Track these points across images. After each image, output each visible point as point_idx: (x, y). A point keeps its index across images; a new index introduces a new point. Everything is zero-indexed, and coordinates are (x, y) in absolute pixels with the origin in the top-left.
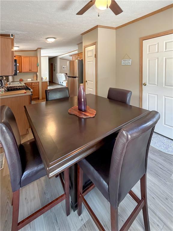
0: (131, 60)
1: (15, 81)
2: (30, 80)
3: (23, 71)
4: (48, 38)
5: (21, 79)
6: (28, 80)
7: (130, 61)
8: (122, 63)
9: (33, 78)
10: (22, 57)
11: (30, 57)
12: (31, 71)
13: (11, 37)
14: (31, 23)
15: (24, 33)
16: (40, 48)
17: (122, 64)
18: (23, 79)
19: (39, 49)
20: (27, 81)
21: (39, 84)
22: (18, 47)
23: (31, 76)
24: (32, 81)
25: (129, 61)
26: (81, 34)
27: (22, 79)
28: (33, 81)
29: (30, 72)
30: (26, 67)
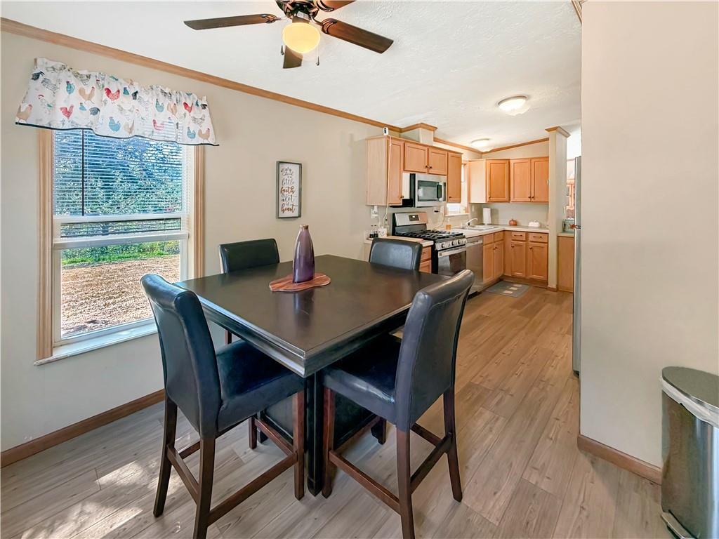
2: (536, 225)
3: (513, 199)
4: (499, 104)
5: (513, 220)
6: (531, 224)
10: (511, 162)
11: (530, 159)
12: (533, 200)
18: (519, 221)
20: (528, 227)
21: (548, 241)
22: (488, 139)
24: (540, 227)
27: (515, 222)
28: (545, 228)
29: (532, 202)
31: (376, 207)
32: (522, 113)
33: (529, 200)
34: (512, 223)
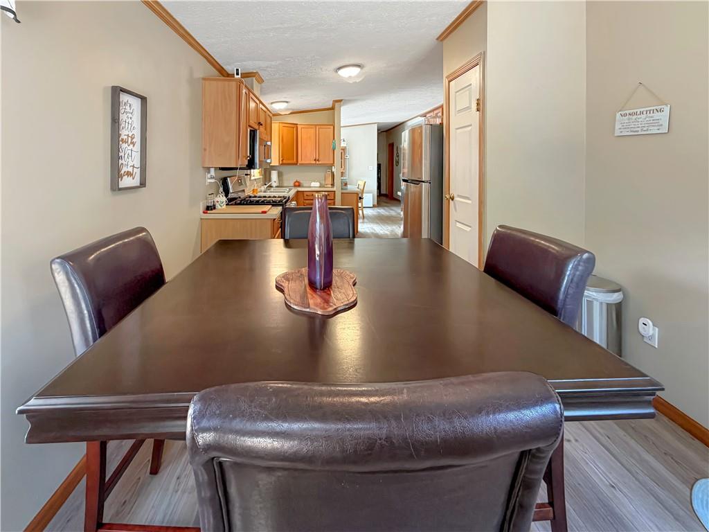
0: (667, 109)
1: (285, 185)
2: (317, 184)
3: (300, 162)
4: (340, 68)
5: (297, 181)
6: (313, 184)
7: (664, 117)
8: (618, 126)
9: (325, 180)
10: (299, 127)
11: (316, 125)
12: (317, 162)
13: (236, 76)
14: (271, 35)
15: (273, 63)
16: (340, 101)
17: (617, 133)
18: (301, 182)
19: (337, 104)
20: (310, 187)
21: (335, 197)
22: (287, 102)
23: (320, 174)
24: (320, 187)
25: (657, 115)
26: (437, 39)
27: (299, 182)
28: (324, 187)
29: (316, 164)
30: (307, 153)
31: (212, 170)
32: (358, 81)
33: (314, 162)
34: (297, 184)
